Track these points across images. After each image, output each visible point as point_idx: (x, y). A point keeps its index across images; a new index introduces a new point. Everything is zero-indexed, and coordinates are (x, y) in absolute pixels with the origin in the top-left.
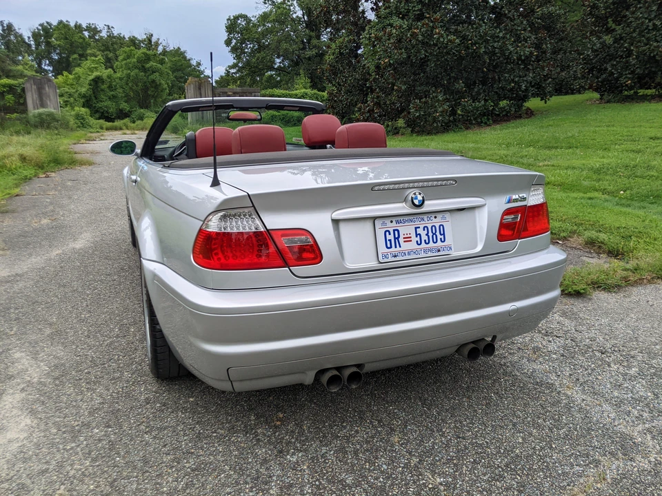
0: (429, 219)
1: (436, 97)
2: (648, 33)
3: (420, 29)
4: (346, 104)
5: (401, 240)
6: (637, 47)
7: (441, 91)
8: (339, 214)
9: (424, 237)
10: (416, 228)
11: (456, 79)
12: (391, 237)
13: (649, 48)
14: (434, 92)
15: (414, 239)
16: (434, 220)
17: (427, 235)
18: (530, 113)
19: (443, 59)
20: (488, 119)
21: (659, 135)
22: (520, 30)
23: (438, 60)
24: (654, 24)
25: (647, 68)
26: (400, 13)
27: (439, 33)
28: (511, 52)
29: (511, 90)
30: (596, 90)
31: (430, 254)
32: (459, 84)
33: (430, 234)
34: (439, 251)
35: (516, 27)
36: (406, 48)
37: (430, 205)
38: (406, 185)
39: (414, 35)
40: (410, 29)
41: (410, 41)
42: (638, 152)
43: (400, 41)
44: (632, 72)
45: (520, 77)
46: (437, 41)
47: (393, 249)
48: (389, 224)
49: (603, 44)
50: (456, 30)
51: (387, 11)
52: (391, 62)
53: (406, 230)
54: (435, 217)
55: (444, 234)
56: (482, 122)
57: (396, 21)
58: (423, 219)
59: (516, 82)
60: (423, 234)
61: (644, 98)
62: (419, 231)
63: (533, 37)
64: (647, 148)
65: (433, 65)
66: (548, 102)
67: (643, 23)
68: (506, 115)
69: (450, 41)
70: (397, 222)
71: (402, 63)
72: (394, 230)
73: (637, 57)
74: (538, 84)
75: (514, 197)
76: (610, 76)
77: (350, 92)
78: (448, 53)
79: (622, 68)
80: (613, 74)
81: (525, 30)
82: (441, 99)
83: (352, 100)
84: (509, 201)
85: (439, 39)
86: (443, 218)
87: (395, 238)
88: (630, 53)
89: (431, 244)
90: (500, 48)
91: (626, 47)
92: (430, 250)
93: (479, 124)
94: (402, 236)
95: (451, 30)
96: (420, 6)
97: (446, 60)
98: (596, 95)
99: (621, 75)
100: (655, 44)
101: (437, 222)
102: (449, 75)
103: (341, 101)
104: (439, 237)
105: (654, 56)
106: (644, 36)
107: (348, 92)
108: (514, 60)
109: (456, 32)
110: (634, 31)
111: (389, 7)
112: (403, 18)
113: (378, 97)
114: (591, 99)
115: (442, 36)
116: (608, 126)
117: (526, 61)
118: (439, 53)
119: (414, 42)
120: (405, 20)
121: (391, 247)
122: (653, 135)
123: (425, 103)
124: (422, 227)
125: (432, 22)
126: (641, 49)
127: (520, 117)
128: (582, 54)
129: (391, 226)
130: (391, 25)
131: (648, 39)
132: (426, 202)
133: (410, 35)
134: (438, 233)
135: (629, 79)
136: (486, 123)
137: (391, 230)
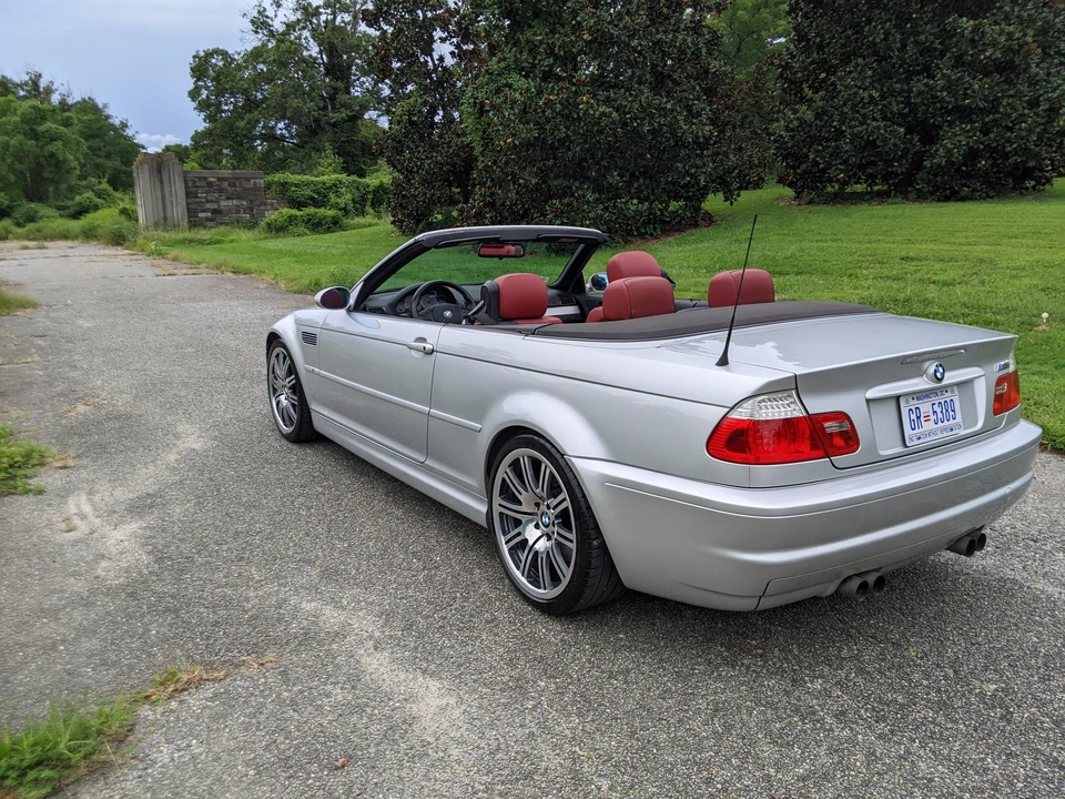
0: (943, 394)
1: (584, 196)
2: (863, 108)
3: (556, 95)
4: (424, 202)
5: (922, 419)
6: (850, 127)
7: (589, 187)
8: (872, 393)
9: (940, 415)
10: (933, 405)
11: (607, 169)
12: (914, 417)
13: (867, 129)
14: (578, 189)
15: (933, 417)
16: (947, 395)
17: (942, 412)
18: (710, 220)
19: (594, 140)
20: (655, 229)
21: (912, 255)
22: (692, 100)
23: (585, 141)
24: (871, 96)
25: (863, 157)
26: (523, 69)
27: (587, 103)
28: (684, 133)
29: (686, 186)
30: (791, 185)
31: (945, 434)
32: (612, 176)
33: (944, 411)
34: (952, 429)
35: (686, 94)
36: (537, 123)
37: (949, 378)
38: (926, 356)
39: (548, 103)
40: (540, 93)
41: (544, 112)
42: (896, 279)
43: (525, 111)
44: (845, 162)
45: (698, 168)
46: (584, 114)
47: (917, 431)
48: (912, 402)
49: (802, 122)
50: (608, 98)
51: (502, 64)
52: (517, 142)
53: (925, 407)
54: (947, 391)
55: (954, 410)
56: (646, 233)
57: (518, 81)
58: (938, 394)
59: (692, 175)
60: (939, 411)
61: (857, 198)
63: (708, 108)
64: (906, 273)
65: (578, 149)
66: (735, 203)
67: (856, 93)
68: (680, 222)
69: (603, 114)
70: (918, 399)
71: (528, 145)
72: (916, 409)
73: (852, 142)
74: (721, 178)
75: (1002, 364)
76: (813, 166)
77: (429, 183)
78: (601, 132)
79: (832, 155)
80: (817, 164)
81: (698, 99)
82: (591, 199)
83: (433, 195)
84: (999, 369)
85: (587, 110)
86: (953, 392)
87: (917, 418)
88: (840, 133)
89: (946, 423)
90: (670, 125)
91: (834, 127)
92: (945, 429)
93: (642, 236)
94: (922, 415)
95: (598, 97)
96: (551, 60)
97: (598, 142)
98: (789, 192)
99: (829, 166)
100: (874, 124)
101: (947, 396)
102: (598, 163)
103: (415, 196)
105: (874, 141)
106: (858, 112)
107: (425, 182)
108: (689, 143)
109: (607, 101)
110: (845, 104)
111: (504, 59)
112: (526, 77)
113: (492, 194)
114: (781, 198)
115: (592, 107)
116: (833, 241)
117: (701, 144)
118: (587, 131)
119: (548, 112)
120: (530, 80)
121: (915, 428)
122: (903, 254)
123: (569, 205)
124: (937, 402)
125: (574, 85)
126: (856, 130)
127: (696, 225)
128: (773, 134)
129: (914, 403)
130: (510, 86)
131: (865, 117)
132: (946, 375)
133: (544, 104)
134: (950, 410)
135: (841, 171)
136: (651, 235)
137: (913, 408)
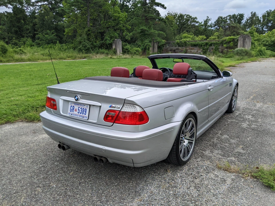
0: (83, 106)
5: (74, 110)
8: (61, 97)
9: (80, 111)
10: (79, 107)
15: (78, 111)
16: (84, 107)
17: (81, 111)
31: (81, 117)
33: (82, 111)
34: (83, 117)
47: (72, 112)
48: (72, 104)
53: (76, 107)
54: (85, 106)
55: (86, 112)
58: (81, 105)
60: (80, 110)
62: (80, 109)
70: (75, 104)
72: (73, 106)
75: (113, 106)
84: (110, 107)
86: (87, 106)
87: (73, 109)
92: (81, 116)
94: (75, 109)
101: (85, 107)
104: (84, 113)
121: (71, 111)
124: (80, 107)
129: (73, 105)
134: (84, 111)
137: (72, 106)
